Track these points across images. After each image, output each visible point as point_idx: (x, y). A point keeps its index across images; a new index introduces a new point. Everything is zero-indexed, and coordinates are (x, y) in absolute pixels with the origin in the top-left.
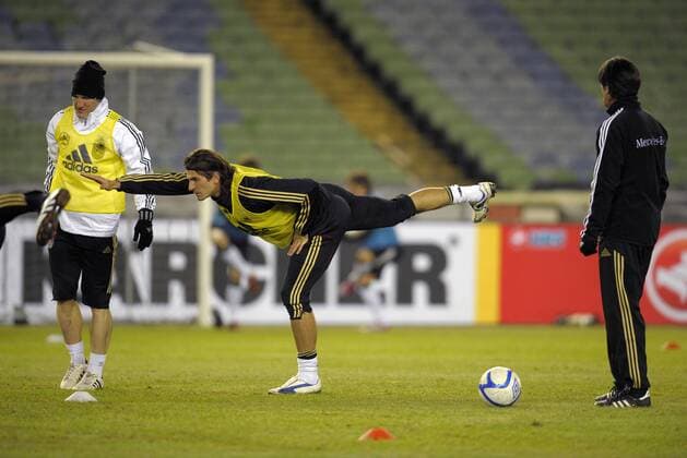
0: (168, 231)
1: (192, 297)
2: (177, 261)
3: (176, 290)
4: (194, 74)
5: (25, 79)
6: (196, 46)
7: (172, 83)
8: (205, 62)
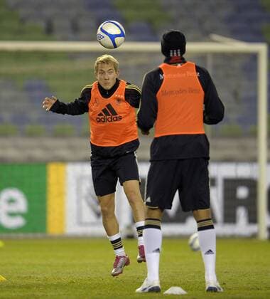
0: (236, 170)
1: (253, 219)
2: (242, 192)
3: (242, 213)
4: (254, 57)
5: (132, 62)
6: (256, 37)
7: (237, 64)
8: (261, 48)
